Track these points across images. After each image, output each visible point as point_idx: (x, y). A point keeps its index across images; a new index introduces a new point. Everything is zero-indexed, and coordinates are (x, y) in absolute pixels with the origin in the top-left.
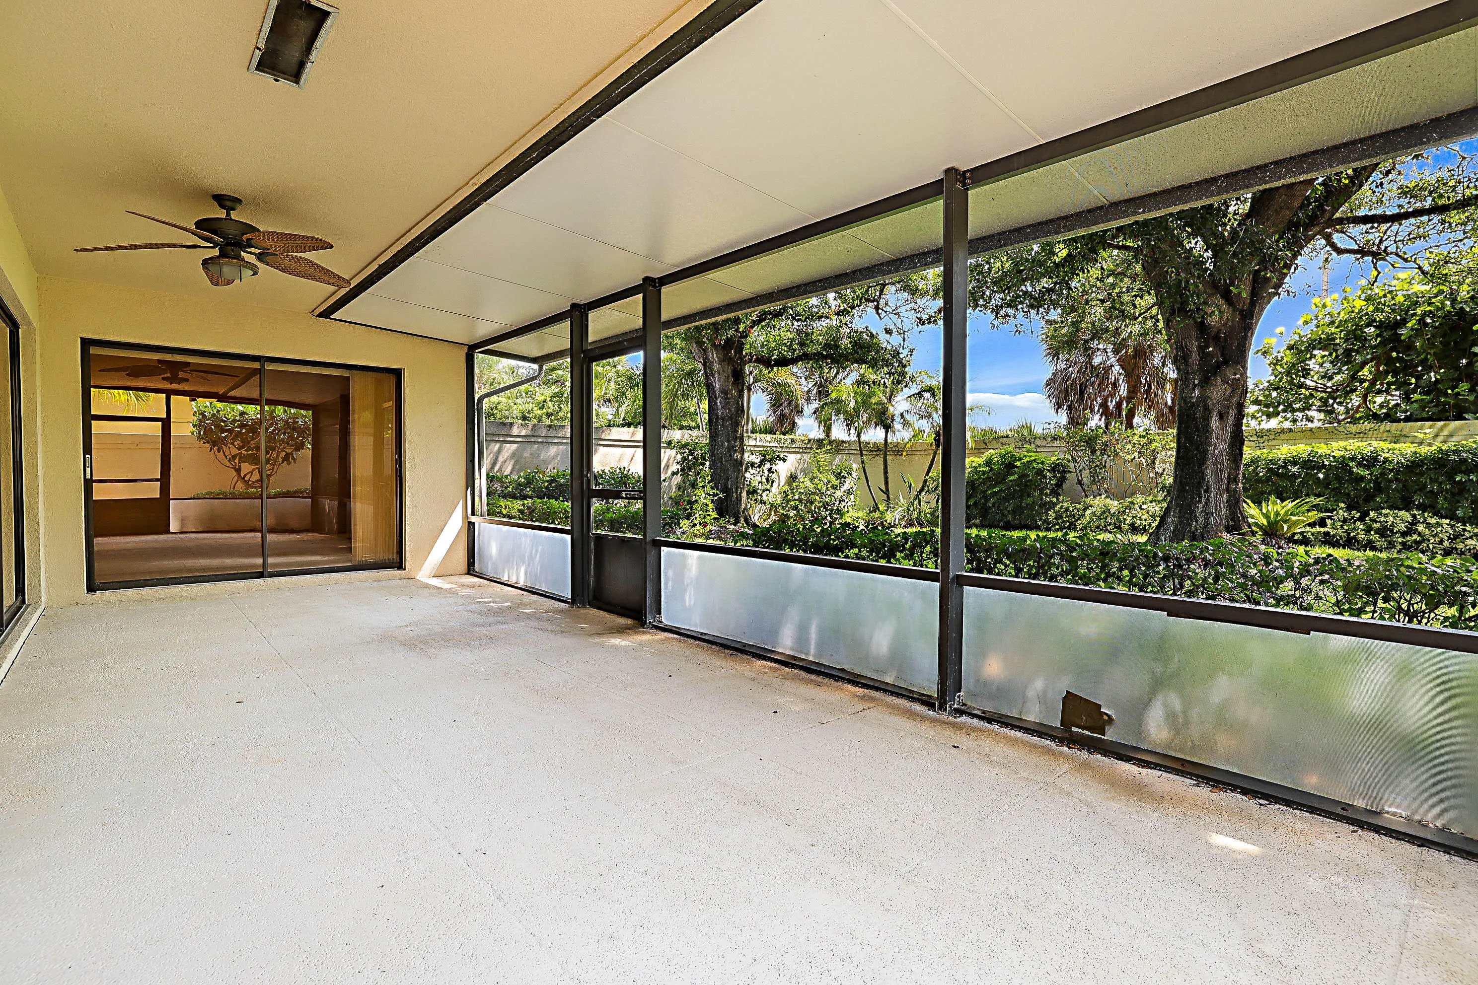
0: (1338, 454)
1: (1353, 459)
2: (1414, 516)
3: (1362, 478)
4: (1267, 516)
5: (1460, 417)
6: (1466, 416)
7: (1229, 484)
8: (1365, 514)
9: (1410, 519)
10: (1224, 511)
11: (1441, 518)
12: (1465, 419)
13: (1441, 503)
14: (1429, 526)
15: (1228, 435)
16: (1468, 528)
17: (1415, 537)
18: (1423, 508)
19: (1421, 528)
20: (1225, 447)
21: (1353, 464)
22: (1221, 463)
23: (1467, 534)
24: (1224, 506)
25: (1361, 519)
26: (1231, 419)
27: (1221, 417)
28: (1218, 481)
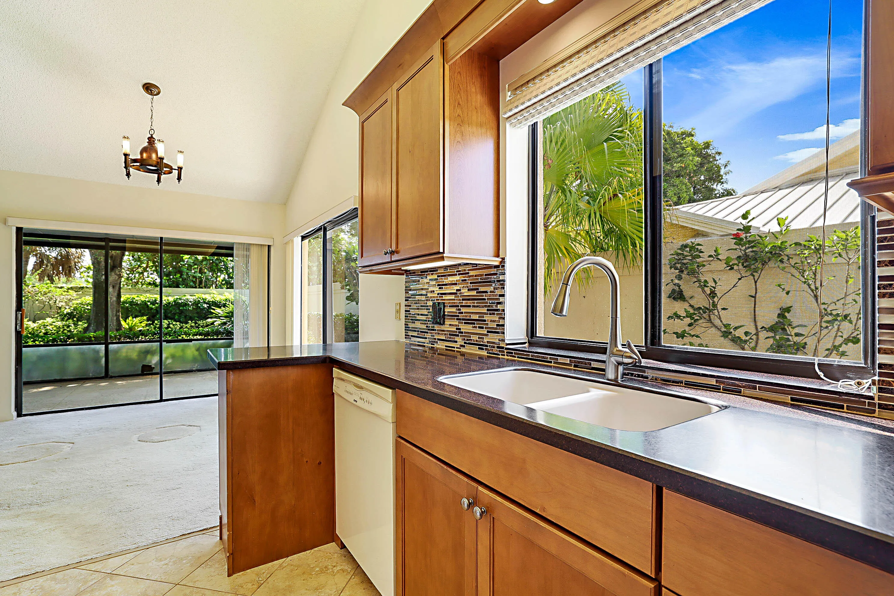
0: (143, 300)
1: (149, 301)
2: (169, 322)
3: (152, 308)
4: (128, 324)
5: (178, 287)
6: (180, 286)
7: (116, 313)
8: (153, 322)
9: (168, 323)
10: (115, 324)
11: (176, 322)
12: (180, 288)
13: (176, 317)
14: (174, 325)
15: (116, 294)
16: (184, 325)
17: (170, 329)
18: (171, 319)
19: (171, 326)
20: (115, 299)
21: (149, 303)
22: (114, 305)
23: (184, 327)
24: (115, 321)
25: (152, 324)
26: (117, 288)
27: (113, 287)
28: (112, 312)
